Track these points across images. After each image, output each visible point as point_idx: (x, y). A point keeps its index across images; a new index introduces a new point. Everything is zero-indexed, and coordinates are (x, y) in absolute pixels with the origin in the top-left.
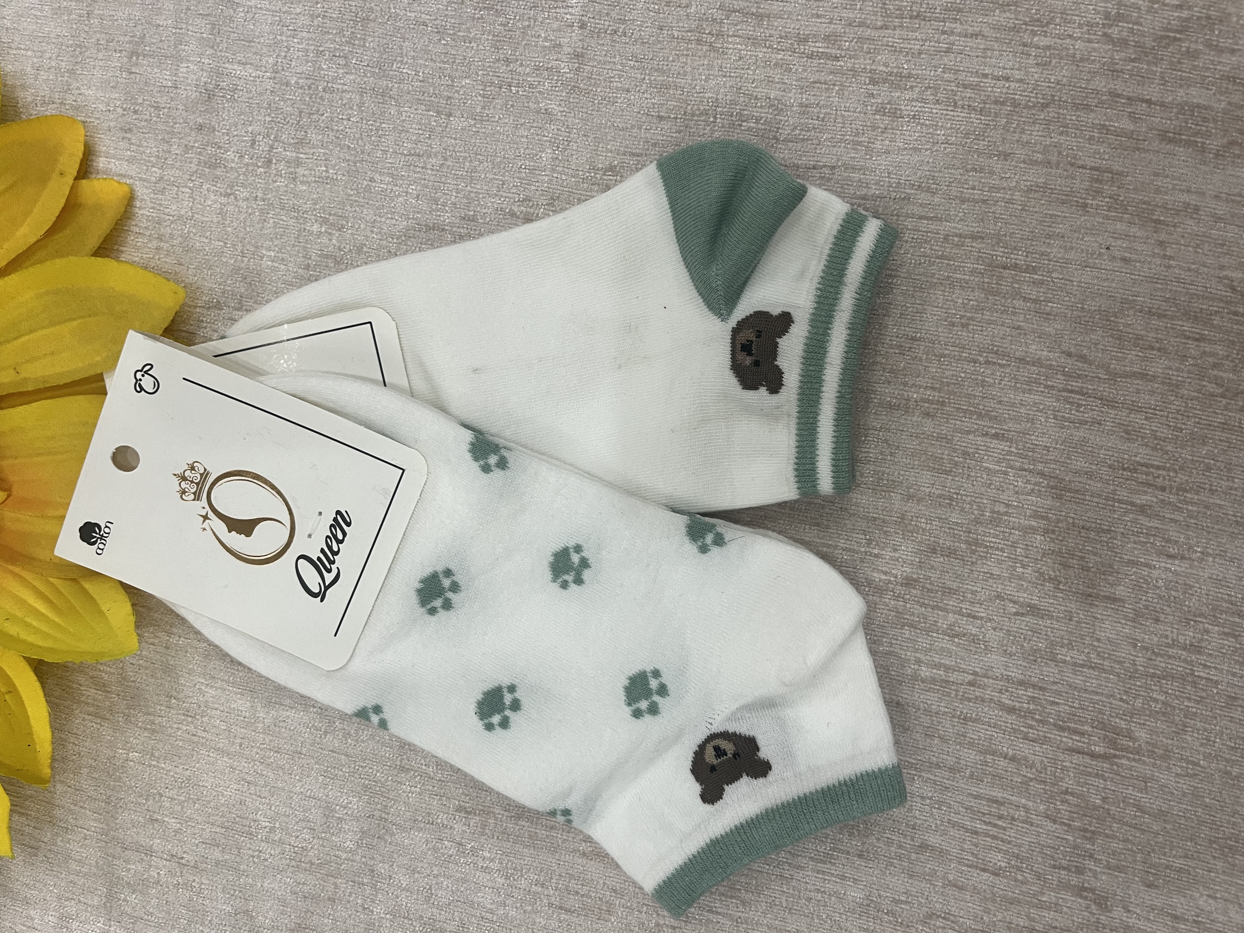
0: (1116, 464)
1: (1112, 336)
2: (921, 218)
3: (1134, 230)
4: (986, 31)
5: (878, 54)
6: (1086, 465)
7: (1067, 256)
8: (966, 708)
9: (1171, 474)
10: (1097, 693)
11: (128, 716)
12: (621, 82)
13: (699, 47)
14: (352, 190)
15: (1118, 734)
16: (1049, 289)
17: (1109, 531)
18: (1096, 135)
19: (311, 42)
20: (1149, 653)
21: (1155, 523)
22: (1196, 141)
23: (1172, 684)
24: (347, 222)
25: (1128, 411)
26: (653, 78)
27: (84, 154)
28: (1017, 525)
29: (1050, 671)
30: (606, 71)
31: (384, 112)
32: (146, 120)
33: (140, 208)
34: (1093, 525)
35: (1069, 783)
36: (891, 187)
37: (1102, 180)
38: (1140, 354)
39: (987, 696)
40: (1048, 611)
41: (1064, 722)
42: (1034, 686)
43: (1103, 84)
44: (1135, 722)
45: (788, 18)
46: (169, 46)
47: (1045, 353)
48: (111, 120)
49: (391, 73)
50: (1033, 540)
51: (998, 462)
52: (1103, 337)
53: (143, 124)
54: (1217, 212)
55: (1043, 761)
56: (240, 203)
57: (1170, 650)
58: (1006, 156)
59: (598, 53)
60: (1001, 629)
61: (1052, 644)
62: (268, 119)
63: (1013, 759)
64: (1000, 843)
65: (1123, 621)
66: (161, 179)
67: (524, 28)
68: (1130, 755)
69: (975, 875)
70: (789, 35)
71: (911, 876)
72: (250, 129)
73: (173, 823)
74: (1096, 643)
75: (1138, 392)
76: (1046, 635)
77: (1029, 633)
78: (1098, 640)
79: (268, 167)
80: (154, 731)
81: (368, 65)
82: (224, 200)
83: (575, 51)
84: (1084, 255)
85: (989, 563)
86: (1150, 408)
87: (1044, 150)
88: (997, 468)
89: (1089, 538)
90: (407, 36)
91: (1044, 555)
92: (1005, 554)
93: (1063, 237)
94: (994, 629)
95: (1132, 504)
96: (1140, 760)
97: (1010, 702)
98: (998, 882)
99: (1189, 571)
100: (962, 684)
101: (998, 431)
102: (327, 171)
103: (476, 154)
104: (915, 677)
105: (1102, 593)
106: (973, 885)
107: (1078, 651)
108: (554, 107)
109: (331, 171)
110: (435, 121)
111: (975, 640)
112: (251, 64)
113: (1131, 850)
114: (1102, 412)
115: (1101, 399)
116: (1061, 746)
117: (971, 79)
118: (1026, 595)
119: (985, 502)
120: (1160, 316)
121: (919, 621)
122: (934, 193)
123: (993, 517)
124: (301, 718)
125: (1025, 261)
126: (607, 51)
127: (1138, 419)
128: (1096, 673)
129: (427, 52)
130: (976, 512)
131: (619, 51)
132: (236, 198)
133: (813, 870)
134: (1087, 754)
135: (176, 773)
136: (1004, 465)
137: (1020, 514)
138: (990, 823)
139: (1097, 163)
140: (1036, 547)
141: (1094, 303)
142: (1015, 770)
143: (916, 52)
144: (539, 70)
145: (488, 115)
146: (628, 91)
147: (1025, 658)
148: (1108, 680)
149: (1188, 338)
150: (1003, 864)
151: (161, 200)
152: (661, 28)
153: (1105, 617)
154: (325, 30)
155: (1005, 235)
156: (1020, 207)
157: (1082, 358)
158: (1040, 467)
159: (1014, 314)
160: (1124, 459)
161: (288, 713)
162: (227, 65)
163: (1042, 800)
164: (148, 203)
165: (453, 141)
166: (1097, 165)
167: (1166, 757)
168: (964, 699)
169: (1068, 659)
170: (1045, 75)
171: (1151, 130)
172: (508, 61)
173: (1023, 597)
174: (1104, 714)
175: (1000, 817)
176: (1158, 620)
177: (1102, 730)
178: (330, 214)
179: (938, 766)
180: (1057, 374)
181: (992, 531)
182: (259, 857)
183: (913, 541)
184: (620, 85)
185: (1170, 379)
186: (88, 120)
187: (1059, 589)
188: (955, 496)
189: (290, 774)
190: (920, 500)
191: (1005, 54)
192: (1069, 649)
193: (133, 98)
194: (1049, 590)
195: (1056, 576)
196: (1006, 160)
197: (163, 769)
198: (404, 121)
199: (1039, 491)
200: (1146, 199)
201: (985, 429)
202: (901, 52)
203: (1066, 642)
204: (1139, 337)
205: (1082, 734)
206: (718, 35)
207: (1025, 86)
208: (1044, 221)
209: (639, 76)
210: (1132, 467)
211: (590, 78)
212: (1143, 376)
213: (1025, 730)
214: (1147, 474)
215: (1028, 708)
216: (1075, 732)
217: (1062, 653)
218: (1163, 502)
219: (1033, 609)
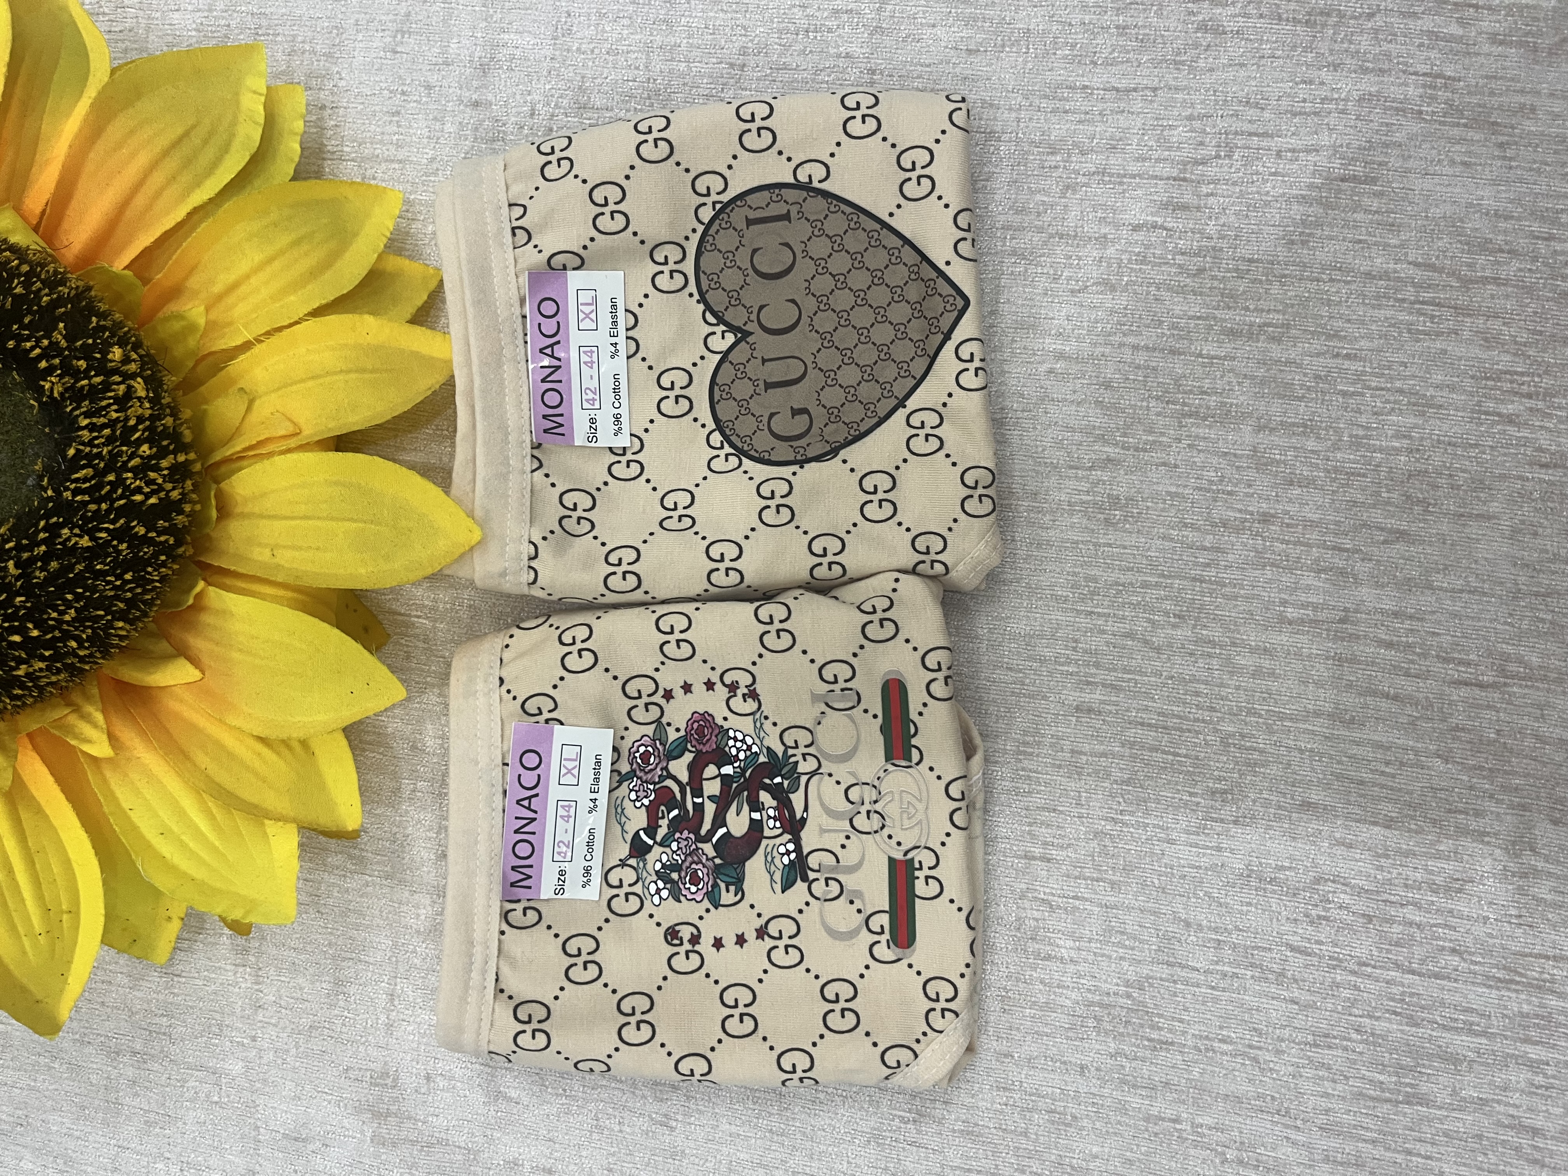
0: (1478, 374)
1: (1460, 242)
2: (1250, 134)
3: (1471, 134)
6: (1446, 380)
7: (1406, 165)
8: (1340, 648)
9: (1536, 379)
10: (1479, 619)
15: (1506, 661)
16: (1390, 200)
17: (1476, 445)
18: (1426, 42)
20: (1530, 572)
21: (1525, 433)
25: (1483, 318)
28: (1378, 448)
29: (1427, 600)
35: (1458, 719)
36: (1217, 104)
37: (1435, 86)
38: (1490, 258)
39: (1362, 633)
40: (1420, 536)
41: (1446, 653)
44: (1523, 646)
47: (1391, 266)
51: (1354, 384)
52: (1450, 243)
55: (1428, 697)
57: (1552, 565)
58: (1336, 67)
60: (1370, 560)
61: (1427, 571)
62: (548, 87)
63: (1396, 698)
65: (1501, 540)
68: (1522, 682)
74: (1473, 566)
76: (1419, 562)
77: (1401, 561)
86: (1507, 313)
87: (1374, 59)
88: (1352, 389)
93: (1400, 146)
94: (1363, 560)
95: (1499, 414)
96: (1533, 686)
97: (1387, 637)
101: (1350, 351)
104: (1282, 621)
105: (1475, 512)
107: (1455, 575)
111: (1342, 573)
112: (529, 32)
113: (1534, 785)
114: (1458, 321)
115: (1456, 308)
116: (1447, 680)
118: (1394, 521)
119: (1342, 426)
120: (1507, 218)
121: (1281, 560)
122: (1263, 109)
123: (1351, 441)
125: (1363, 171)
127: (1495, 325)
128: (1477, 598)
133: (1186, 844)
141: (1438, 211)
142: (1398, 710)
147: (1398, 589)
153: (1480, 537)
155: (1341, 146)
157: (1432, 267)
158: (1398, 384)
159: (1355, 227)
160: (1485, 368)
162: (502, 36)
163: (1432, 740)
166: (1429, 71)
168: (1336, 639)
169: (1445, 585)
171: (1481, 34)
173: (1391, 523)
174: (1490, 641)
175: (1387, 763)
177: (1488, 657)
180: (1406, 286)
181: (1352, 457)
183: (1268, 474)
185: (1523, 281)
190: (1272, 430)
192: (1445, 574)
194: (1418, 514)
195: (1424, 498)
199: (1400, 409)
200: (1481, 102)
201: (1336, 350)
203: (1441, 567)
204: (1487, 241)
205: (1468, 664)
213: (1406, 666)
214: (1512, 382)
215: (1408, 642)
216: (1460, 662)
217: (1438, 580)
218: (1531, 409)
219: (1401, 535)
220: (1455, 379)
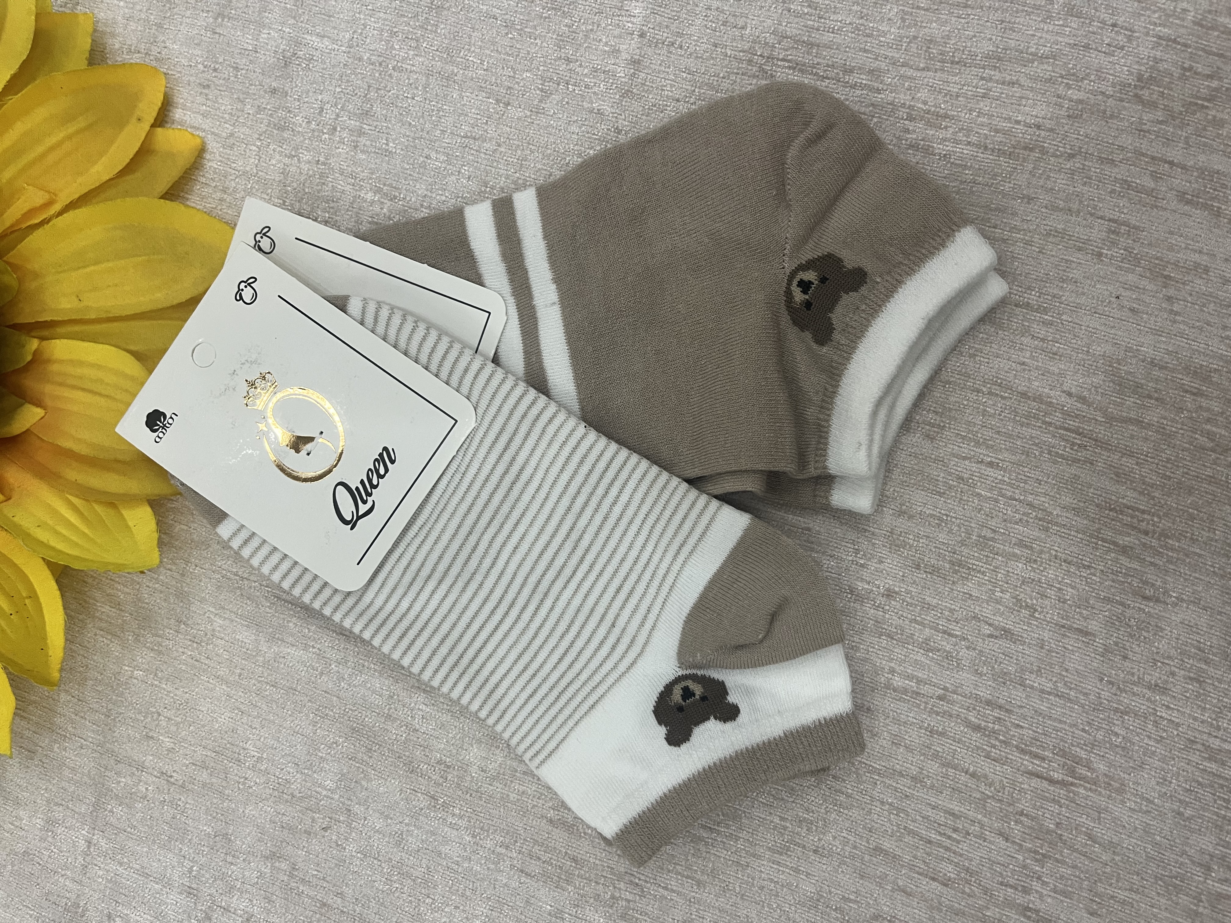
0: (1103, 503)
1: (1112, 381)
3: (1144, 283)
4: (1022, 81)
5: (918, 92)
6: (1075, 502)
7: (1078, 301)
8: (933, 721)
9: (1156, 519)
10: (1061, 722)
11: (138, 636)
12: (672, 92)
13: (750, 68)
14: (408, 164)
15: (1077, 763)
16: (1057, 330)
17: (1089, 567)
18: (1118, 189)
19: (386, 23)
20: (1114, 688)
21: (1135, 565)
22: (1212, 205)
23: (1134, 721)
24: (400, 194)
25: (1120, 454)
26: (702, 91)
27: (162, 104)
28: (1001, 552)
29: (1018, 695)
30: (659, 79)
31: (447, 95)
32: (224, 79)
33: (209, 160)
34: (1075, 560)
35: (1024, 805)
37: (1118, 233)
38: (1138, 401)
39: (954, 712)
40: (1021, 637)
41: (1026, 745)
42: (1000, 707)
43: (1130, 142)
44: (1095, 754)
45: (837, 49)
46: (254, 12)
47: (1046, 390)
48: (192, 75)
49: (458, 59)
50: (1015, 567)
51: (991, 490)
52: (1104, 381)
53: (221, 81)
54: (1225, 274)
55: (1002, 780)
56: (302, 165)
57: (1135, 689)
58: (1030, 199)
59: (654, 62)
60: (974, 649)
61: (1023, 670)
62: (338, 90)
63: (973, 775)
64: (952, 855)
65: (1093, 655)
66: (232, 135)
67: (587, 32)
68: (1087, 785)
69: (925, 883)
70: (836, 65)
71: (862, 877)
72: (320, 97)
73: (167, 742)
74: (1064, 673)
75: (1132, 437)
76: (1017, 660)
77: (1001, 655)
78: (1067, 670)
79: (333, 134)
80: (160, 652)
81: (437, 50)
82: (287, 161)
83: (632, 57)
84: (1094, 301)
85: (970, 585)
86: (1142, 454)
87: (1066, 198)
88: (989, 495)
89: (1069, 572)
90: (477, 27)
91: (1023, 583)
92: (986, 578)
93: (1075, 282)
94: (968, 648)
95: (1115, 544)
96: (1096, 790)
97: (976, 721)
98: (945, 892)
99: (1163, 614)
100: (931, 697)
101: (993, 460)
102: (387, 145)
103: (529, 144)
104: (888, 686)
105: (1075, 626)
106: (921, 892)
107: (1046, 678)
108: (607, 108)
109: (391, 145)
110: (493, 108)
111: (948, 656)
112: (329, 37)
113: (1079, 877)
114: (1096, 453)
115: (1096, 440)
116: (1021, 769)
117: (1004, 124)
118: (1001, 619)
119: (973, 525)
120: (1161, 368)
121: (897, 633)
123: (979, 541)
124: (301, 657)
125: (1037, 301)
126: (662, 61)
127: (1129, 463)
128: (1062, 702)
129: (494, 43)
130: (963, 535)
131: (673, 62)
132: (299, 160)
133: (769, 860)
134: (1046, 779)
135: (176, 695)
136: (996, 493)
137: (1006, 541)
138: (945, 834)
139: (1116, 215)
140: (1017, 574)
141: (1099, 349)
142: (974, 786)
143: (955, 94)
144: (596, 72)
145: (544, 108)
146: (678, 100)
147: (995, 680)
148: (1072, 709)
149: (1187, 391)
150: (952, 876)
151: (229, 155)
152: (716, 45)
153: (1075, 649)
154: (401, 12)
155: (1021, 275)
156: (1037, 250)
157: (1082, 399)
158: (1030, 498)
159: (1021, 350)
160: (1111, 499)
161: (289, 650)
162: (305, 36)
163: (997, 818)
164: (217, 155)
165: (508, 129)
166: (1116, 217)
167: (1121, 791)
168: (932, 712)
169: (1036, 685)
170: (1074, 128)
171: (1171, 190)
172: (568, 60)
173: (998, 620)
174: (1066, 742)
175: (955, 830)
176: (1127, 658)
177: (1062, 757)
178: (385, 185)
179: (901, 774)
180: (1055, 411)
181: (976, 554)
182: (244, 784)
183: (899, 555)
184: (670, 94)
185: (1164, 428)
186: (170, 72)
187: (1034, 617)
188: (945, 518)
189: (283, 708)
190: (911, 517)
191: (1039, 103)
192: (1037, 676)
193: (215, 56)
194: (1025, 617)
195: (1033, 604)
196: (1029, 203)
197: (164, 689)
198: (463, 105)
199: (1027, 521)
200: (1159, 255)
201: (981, 456)
202: (940, 92)
203: (1035, 668)
204: (1138, 386)
205: (1043, 759)
206: (768, 58)
207: (1055, 135)
208: (1059, 265)
209: (689, 87)
210: (1118, 508)
211: (644, 84)
212: (1138, 422)
213: (988, 749)
214: (1132, 517)
215: (993, 728)
216: (1036, 756)
217: (1031, 679)
218: (1144, 545)
219: (1007, 633)
220: (1082, 505)
